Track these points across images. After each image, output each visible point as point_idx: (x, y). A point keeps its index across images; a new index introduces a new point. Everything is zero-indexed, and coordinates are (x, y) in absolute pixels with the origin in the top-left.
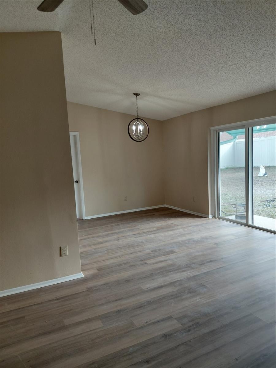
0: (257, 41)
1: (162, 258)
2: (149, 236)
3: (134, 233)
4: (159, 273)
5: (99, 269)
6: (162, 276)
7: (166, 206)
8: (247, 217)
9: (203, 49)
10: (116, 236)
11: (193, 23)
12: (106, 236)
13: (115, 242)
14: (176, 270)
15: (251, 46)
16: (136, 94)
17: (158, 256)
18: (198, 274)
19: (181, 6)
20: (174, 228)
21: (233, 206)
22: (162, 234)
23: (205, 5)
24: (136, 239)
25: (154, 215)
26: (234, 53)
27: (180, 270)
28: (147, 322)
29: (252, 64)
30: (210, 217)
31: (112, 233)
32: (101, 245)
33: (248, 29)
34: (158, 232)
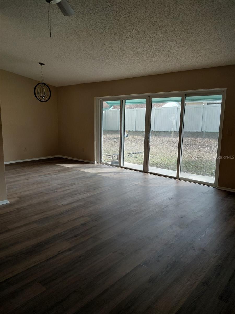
0: (134, 45)
1: (68, 188)
2: (52, 176)
3: (39, 175)
4: (68, 196)
5: (20, 198)
6: (70, 197)
7: (59, 156)
8: (120, 162)
9: (101, 43)
10: (24, 177)
11: (98, 27)
12: (16, 177)
13: (26, 181)
14: (79, 193)
15: (130, 47)
16: (41, 64)
17: (64, 187)
18: (94, 194)
19: (93, 15)
20: (70, 171)
21: (109, 156)
22: (63, 174)
23: (108, 19)
24: (42, 178)
25: (51, 162)
26: (120, 49)
27: (82, 194)
28: (68, 220)
29: (129, 58)
30: (95, 162)
31: (20, 175)
32: (14, 183)
33: (131, 37)
34: (58, 173)
